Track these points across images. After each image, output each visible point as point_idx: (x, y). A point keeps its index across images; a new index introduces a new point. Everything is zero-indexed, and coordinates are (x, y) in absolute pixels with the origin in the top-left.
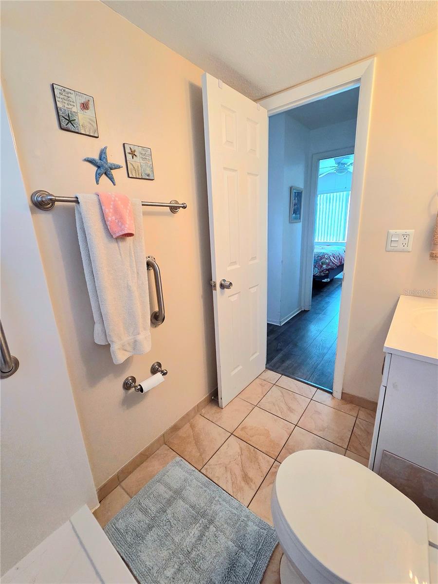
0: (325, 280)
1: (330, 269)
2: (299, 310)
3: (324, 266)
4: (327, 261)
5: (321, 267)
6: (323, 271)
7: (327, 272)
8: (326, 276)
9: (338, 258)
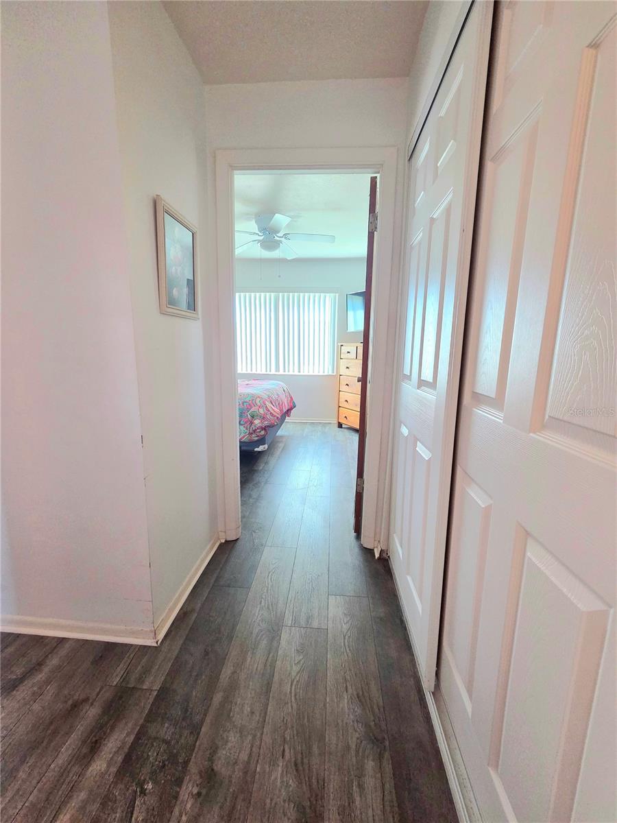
0: (261, 448)
1: (268, 426)
2: (214, 544)
3: (257, 422)
4: (261, 411)
5: (252, 423)
6: (254, 431)
7: (263, 432)
8: (262, 441)
9: (277, 404)
